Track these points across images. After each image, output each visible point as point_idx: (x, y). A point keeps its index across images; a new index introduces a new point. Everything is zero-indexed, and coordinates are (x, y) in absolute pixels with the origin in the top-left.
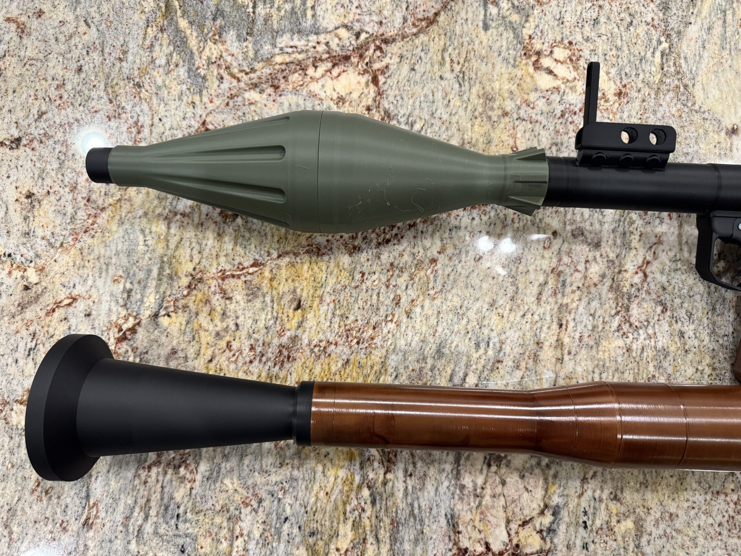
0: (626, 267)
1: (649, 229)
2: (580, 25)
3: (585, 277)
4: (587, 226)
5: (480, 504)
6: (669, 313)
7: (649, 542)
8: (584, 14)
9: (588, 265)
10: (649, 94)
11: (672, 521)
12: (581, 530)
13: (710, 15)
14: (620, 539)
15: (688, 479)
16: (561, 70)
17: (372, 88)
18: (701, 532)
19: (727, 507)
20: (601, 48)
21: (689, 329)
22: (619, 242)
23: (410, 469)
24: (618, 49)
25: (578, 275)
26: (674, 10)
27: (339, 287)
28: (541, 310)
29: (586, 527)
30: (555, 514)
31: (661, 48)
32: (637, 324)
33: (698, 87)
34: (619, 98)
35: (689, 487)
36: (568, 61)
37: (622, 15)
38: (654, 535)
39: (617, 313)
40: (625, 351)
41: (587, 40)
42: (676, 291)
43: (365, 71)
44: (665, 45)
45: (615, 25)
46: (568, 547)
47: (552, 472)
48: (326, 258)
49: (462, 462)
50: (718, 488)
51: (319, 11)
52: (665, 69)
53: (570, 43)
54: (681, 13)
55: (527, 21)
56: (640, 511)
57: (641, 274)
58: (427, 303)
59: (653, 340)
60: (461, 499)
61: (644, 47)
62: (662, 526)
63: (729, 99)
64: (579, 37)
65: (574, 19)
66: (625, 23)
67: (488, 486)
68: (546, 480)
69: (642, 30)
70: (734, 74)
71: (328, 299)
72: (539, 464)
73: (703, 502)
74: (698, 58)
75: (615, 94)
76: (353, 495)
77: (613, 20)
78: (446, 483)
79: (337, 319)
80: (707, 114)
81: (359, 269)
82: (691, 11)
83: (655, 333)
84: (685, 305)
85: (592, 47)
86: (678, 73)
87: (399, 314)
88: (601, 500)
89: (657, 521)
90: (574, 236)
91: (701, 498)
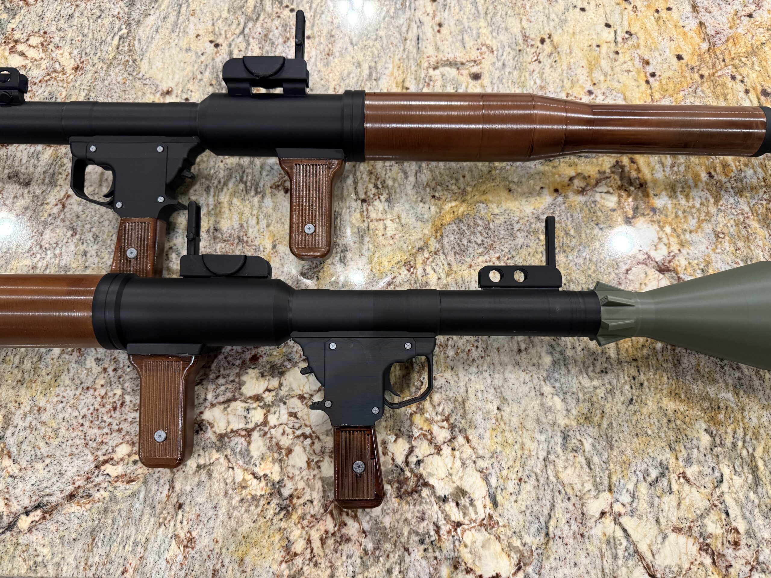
0: (48, 201)
2: (56, 19)
4: (23, 169)
6: (77, 236)
7: (13, 434)
8: (62, 11)
9: (15, 200)
10: (102, 68)
11: (39, 414)
13: (168, 8)
15: (62, 377)
16: (31, 53)
18: (64, 424)
19: (94, 400)
20: (70, 35)
21: (92, 249)
22: (47, 181)
24: (84, 35)
26: (138, 6)
31: (120, 33)
32: (47, 246)
33: (146, 60)
34: (76, 71)
35: (62, 384)
36: (40, 46)
37: (94, 11)
38: (19, 427)
40: (30, 268)
41: (60, 30)
42: (88, 218)
44: (125, 31)
45: (86, 18)
50: (89, 384)
52: (120, 49)
53: (45, 33)
54: (143, 7)
55: (13, 18)
56: (12, 406)
57: (60, 206)
59: (57, 259)
61: (106, 34)
62: (29, 419)
63: (170, 68)
64: (53, 28)
65: (53, 15)
66: (95, 17)
69: (107, 22)
70: (178, 49)
73: (72, 397)
74: (150, 39)
75: (73, 69)
77: (85, 14)
80: (148, 80)
82: (153, 5)
83: (61, 254)
84: (94, 230)
85: (62, 35)
86: (130, 51)
89: (25, 415)
90: (9, 177)
91: (71, 394)
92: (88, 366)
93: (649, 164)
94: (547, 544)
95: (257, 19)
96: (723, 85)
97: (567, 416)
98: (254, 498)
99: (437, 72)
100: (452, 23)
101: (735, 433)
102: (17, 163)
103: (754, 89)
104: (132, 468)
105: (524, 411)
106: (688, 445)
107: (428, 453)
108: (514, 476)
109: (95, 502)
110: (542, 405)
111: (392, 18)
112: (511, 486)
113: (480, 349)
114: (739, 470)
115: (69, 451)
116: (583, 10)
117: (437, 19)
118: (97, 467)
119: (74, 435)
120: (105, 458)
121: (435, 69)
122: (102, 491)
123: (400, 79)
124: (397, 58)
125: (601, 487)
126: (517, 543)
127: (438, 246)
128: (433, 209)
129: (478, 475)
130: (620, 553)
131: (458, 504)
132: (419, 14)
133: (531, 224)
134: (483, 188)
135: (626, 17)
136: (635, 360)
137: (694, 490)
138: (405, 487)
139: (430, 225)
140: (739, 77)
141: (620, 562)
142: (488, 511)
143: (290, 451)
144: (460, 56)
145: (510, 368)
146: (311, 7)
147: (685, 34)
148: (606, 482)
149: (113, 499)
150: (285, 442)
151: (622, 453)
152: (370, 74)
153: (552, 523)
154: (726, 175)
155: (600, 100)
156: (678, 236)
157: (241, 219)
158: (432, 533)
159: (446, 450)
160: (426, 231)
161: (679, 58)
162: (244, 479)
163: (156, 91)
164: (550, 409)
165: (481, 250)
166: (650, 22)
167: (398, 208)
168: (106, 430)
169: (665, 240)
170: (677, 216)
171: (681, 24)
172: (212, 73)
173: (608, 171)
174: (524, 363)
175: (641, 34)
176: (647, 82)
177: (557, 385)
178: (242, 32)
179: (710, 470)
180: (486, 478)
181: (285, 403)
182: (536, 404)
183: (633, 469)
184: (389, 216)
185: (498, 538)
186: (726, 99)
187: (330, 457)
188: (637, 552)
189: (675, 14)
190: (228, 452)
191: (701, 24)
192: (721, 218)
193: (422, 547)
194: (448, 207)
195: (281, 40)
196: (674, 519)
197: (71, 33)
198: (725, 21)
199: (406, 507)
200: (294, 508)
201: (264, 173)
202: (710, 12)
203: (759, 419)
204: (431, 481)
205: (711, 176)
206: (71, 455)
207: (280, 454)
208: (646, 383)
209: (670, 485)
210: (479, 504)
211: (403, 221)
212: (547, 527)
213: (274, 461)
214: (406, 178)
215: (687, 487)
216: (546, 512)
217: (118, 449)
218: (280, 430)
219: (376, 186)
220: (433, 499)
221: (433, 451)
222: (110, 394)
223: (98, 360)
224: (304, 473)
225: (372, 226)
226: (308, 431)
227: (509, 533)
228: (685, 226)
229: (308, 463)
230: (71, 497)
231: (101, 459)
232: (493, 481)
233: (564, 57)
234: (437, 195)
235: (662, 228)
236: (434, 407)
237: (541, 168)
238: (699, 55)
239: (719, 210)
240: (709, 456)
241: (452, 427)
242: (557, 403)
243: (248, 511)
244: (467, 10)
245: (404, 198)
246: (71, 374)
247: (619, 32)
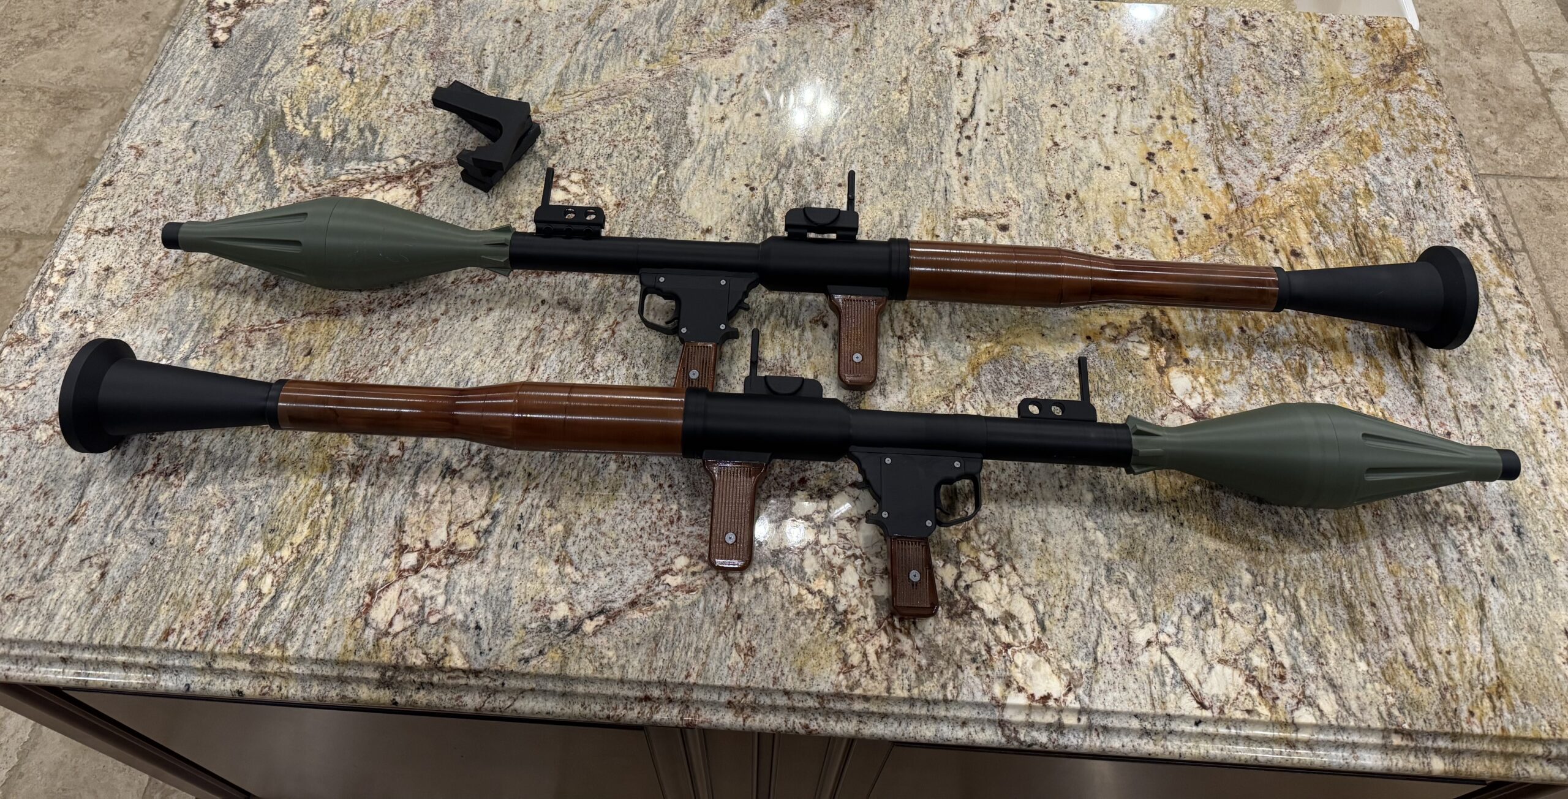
0: (598, 327)
1: (623, 299)
2: (596, 158)
3: (562, 333)
4: (572, 297)
5: (428, 509)
6: (628, 361)
7: (574, 543)
8: (601, 151)
9: (566, 325)
10: (643, 205)
11: (599, 525)
12: (515, 532)
13: (703, 153)
14: (548, 539)
15: (620, 491)
16: (574, 188)
17: (415, 198)
18: (623, 535)
19: (651, 514)
22: (596, 308)
23: (373, 480)
24: (623, 174)
25: (556, 332)
26: (675, 149)
27: (348, 339)
28: (519, 358)
29: (519, 529)
30: (494, 518)
31: (658, 174)
33: (684, 200)
34: (617, 207)
35: (619, 498)
36: (581, 182)
37: (632, 152)
38: (580, 537)
39: (583, 360)
41: (600, 168)
42: (637, 344)
43: (412, 187)
44: (663, 172)
45: (625, 158)
46: (500, 546)
47: (498, 484)
48: (343, 318)
49: (421, 475)
50: (646, 499)
51: (385, 146)
52: (660, 188)
53: (586, 170)
54: (679, 151)
56: (571, 517)
57: (610, 332)
58: (422, 352)
60: (412, 504)
61: (645, 173)
62: (589, 529)
63: (709, 208)
64: (594, 166)
65: (593, 153)
66: (633, 157)
67: (439, 494)
68: (492, 491)
69: (645, 162)
70: (715, 191)
71: (336, 348)
72: (488, 477)
73: (630, 510)
74: (687, 181)
75: (614, 205)
76: (317, 500)
77: (624, 154)
78: (402, 492)
79: (340, 364)
80: (688, 219)
81: (369, 326)
82: (688, 149)
84: (644, 355)
85: (603, 173)
86: (670, 191)
87: (396, 361)
88: (538, 507)
89: (585, 526)
90: (559, 303)
91: (629, 507)
92: (644, 482)
93: (1180, 318)
94: (1096, 668)
95: (790, 166)
96: (1253, 245)
97: (1110, 550)
98: (810, 611)
99: (966, 222)
100: (978, 177)
101: (1276, 573)
102: (565, 291)
103: (1284, 249)
104: (690, 579)
105: (1068, 543)
106: (1231, 583)
107: (976, 578)
108: (1060, 604)
109: (656, 610)
110: (1085, 538)
111: (920, 170)
112: (1058, 613)
113: (1022, 484)
114: (1282, 608)
115: (629, 560)
116: (1107, 168)
117: (963, 172)
118: (657, 577)
119: (633, 546)
120: (665, 568)
121: (963, 219)
122: (663, 600)
123: (930, 227)
124: (926, 207)
125: (1146, 619)
126: (1066, 666)
127: (975, 383)
128: (968, 348)
129: (1026, 601)
130: (1168, 680)
131: (1007, 627)
132: (945, 167)
133: (1066, 367)
134: (1017, 331)
135: (1151, 177)
136: (1175, 501)
137: (1238, 625)
138: (955, 609)
139: (966, 364)
140: (1268, 238)
141: (1168, 689)
142: (1037, 634)
143: (842, 570)
144: (987, 208)
145: (1052, 503)
146: (840, 157)
147: (1212, 194)
148: (1151, 613)
149: (674, 607)
150: (837, 561)
151: (1165, 587)
152: (901, 222)
153: (1100, 649)
154: (1258, 330)
155: (1128, 255)
156: (1212, 386)
157: (783, 350)
158: (984, 652)
159: (994, 577)
160: (963, 369)
161: (1207, 217)
162: (799, 594)
163: (696, 229)
164: (1093, 543)
165: (1018, 389)
166: (1176, 183)
167: (934, 346)
168: (664, 542)
169: (1199, 389)
170: (1210, 368)
171: (1207, 184)
172: (749, 215)
173: (1139, 321)
174: (1066, 499)
175: (1167, 193)
176: (1175, 239)
177: (1099, 521)
178: (776, 177)
179: (1253, 607)
180: (1033, 604)
181: (834, 525)
182: (1079, 538)
183: (1177, 602)
184: (926, 353)
185: (1048, 660)
186: (1255, 258)
187: (882, 577)
188: (1184, 680)
189: (1201, 175)
190: (783, 567)
191: (1228, 185)
192: (1254, 371)
193: (974, 666)
194: (983, 347)
195: (813, 187)
196: (1219, 652)
197: (610, 172)
198: (1252, 183)
199: (957, 628)
200: (848, 623)
201: (804, 309)
202: (1237, 174)
203: (1299, 562)
204: (981, 605)
205: (1242, 330)
206: (632, 564)
207: (833, 571)
208: (1186, 523)
209: (1214, 619)
210: (1028, 628)
211: (940, 358)
212: (1095, 653)
213: (827, 578)
214: (941, 318)
215: (1230, 622)
216: (1093, 638)
217: (676, 561)
218: (831, 550)
219: (911, 324)
220: (983, 622)
221: (981, 577)
222: (667, 509)
223: (653, 476)
224: (857, 591)
225: (910, 362)
226: (858, 552)
227: (1059, 656)
228: (1219, 377)
229: (861, 582)
230: (633, 604)
231: (661, 569)
232: (1041, 607)
233: (1090, 213)
234: (972, 335)
235: (1196, 378)
236: (980, 536)
237: (1073, 316)
238: (1227, 215)
239: (1252, 363)
240: (1252, 594)
241: (999, 556)
242: (1100, 537)
243: (804, 624)
244: (992, 165)
245: (940, 337)
246: (628, 488)
247: (1145, 190)
